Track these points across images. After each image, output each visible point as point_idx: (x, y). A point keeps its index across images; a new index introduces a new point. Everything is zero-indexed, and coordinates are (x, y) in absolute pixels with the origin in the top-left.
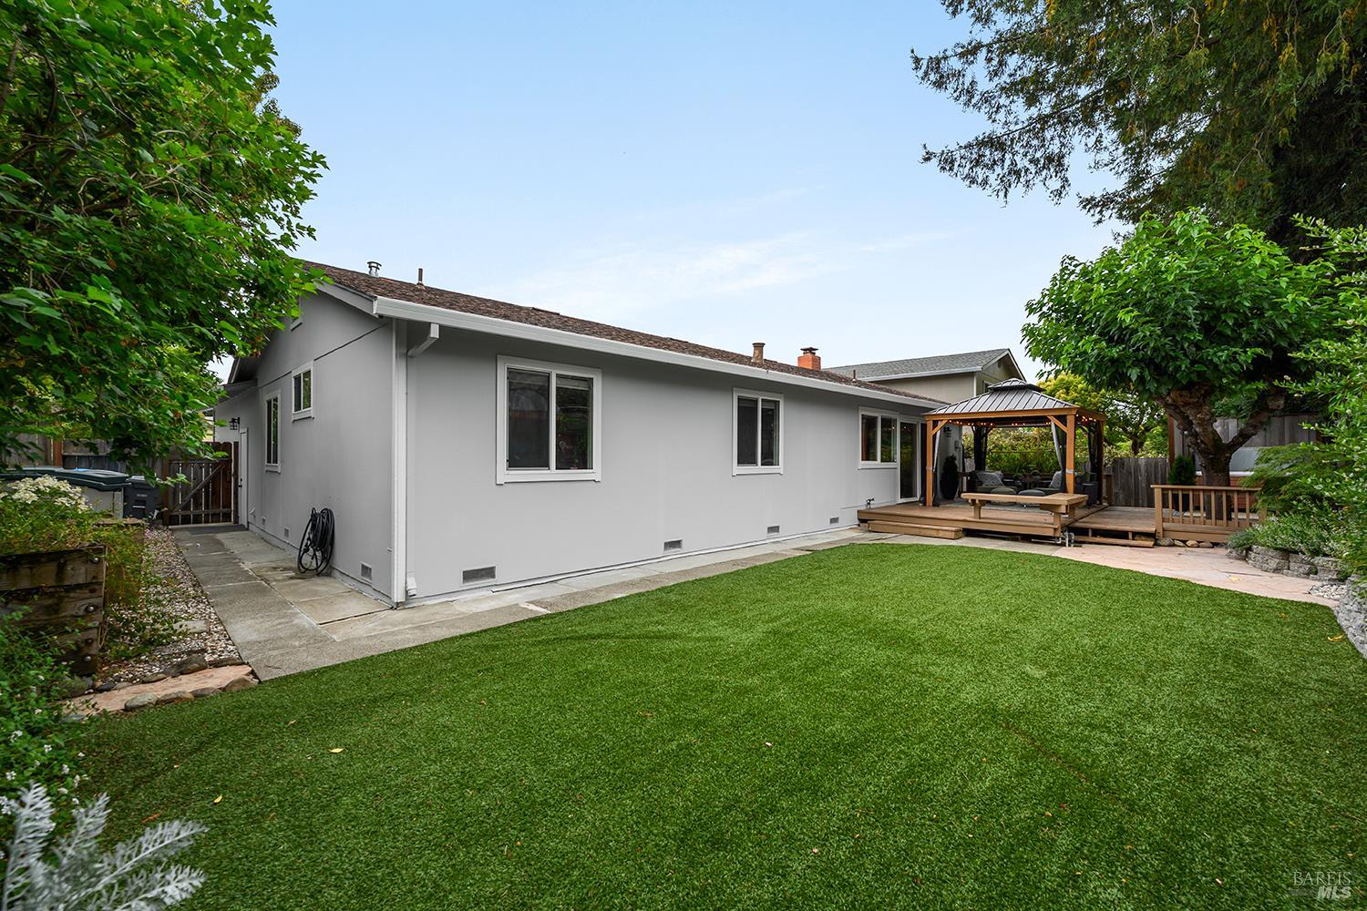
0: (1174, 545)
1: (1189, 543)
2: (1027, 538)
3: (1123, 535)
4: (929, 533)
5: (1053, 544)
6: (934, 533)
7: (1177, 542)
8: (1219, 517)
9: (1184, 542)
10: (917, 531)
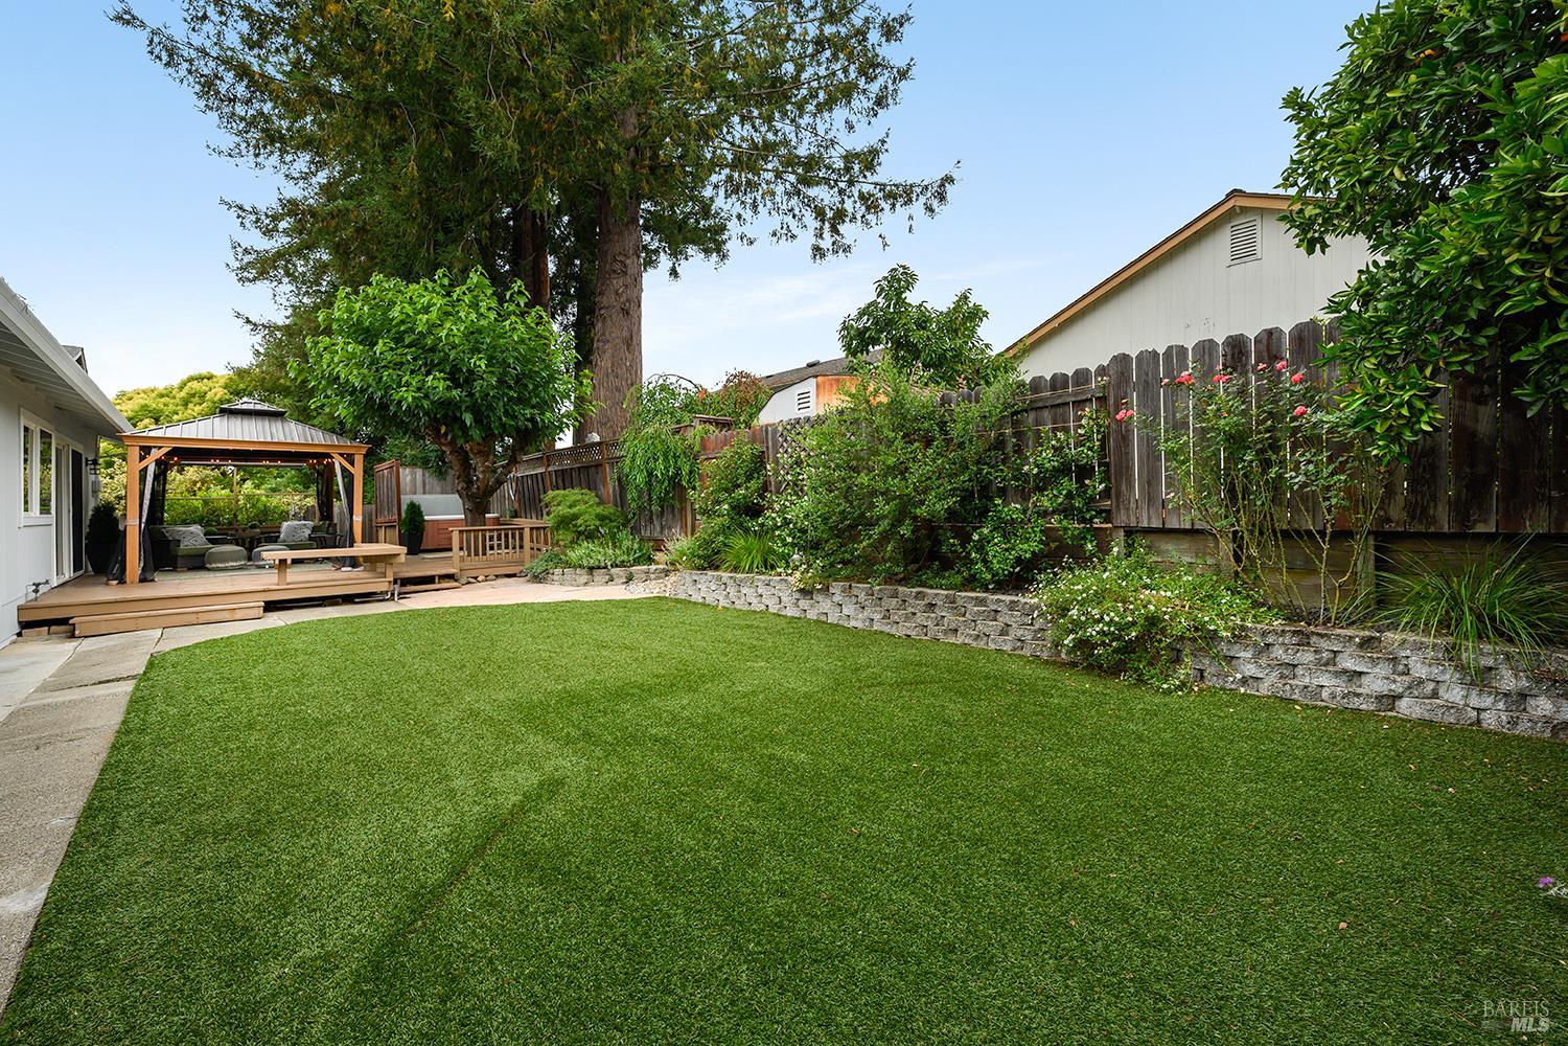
0: (469, 583)
1: (480, 579)
2: (348, 599)
3: (429, 580)
4: (217, 616)
5: (381, 601)
6: (226, 616)
7: (471, 580)
8: (477, 554)
9: (476, 578)
10: (193, 618)
